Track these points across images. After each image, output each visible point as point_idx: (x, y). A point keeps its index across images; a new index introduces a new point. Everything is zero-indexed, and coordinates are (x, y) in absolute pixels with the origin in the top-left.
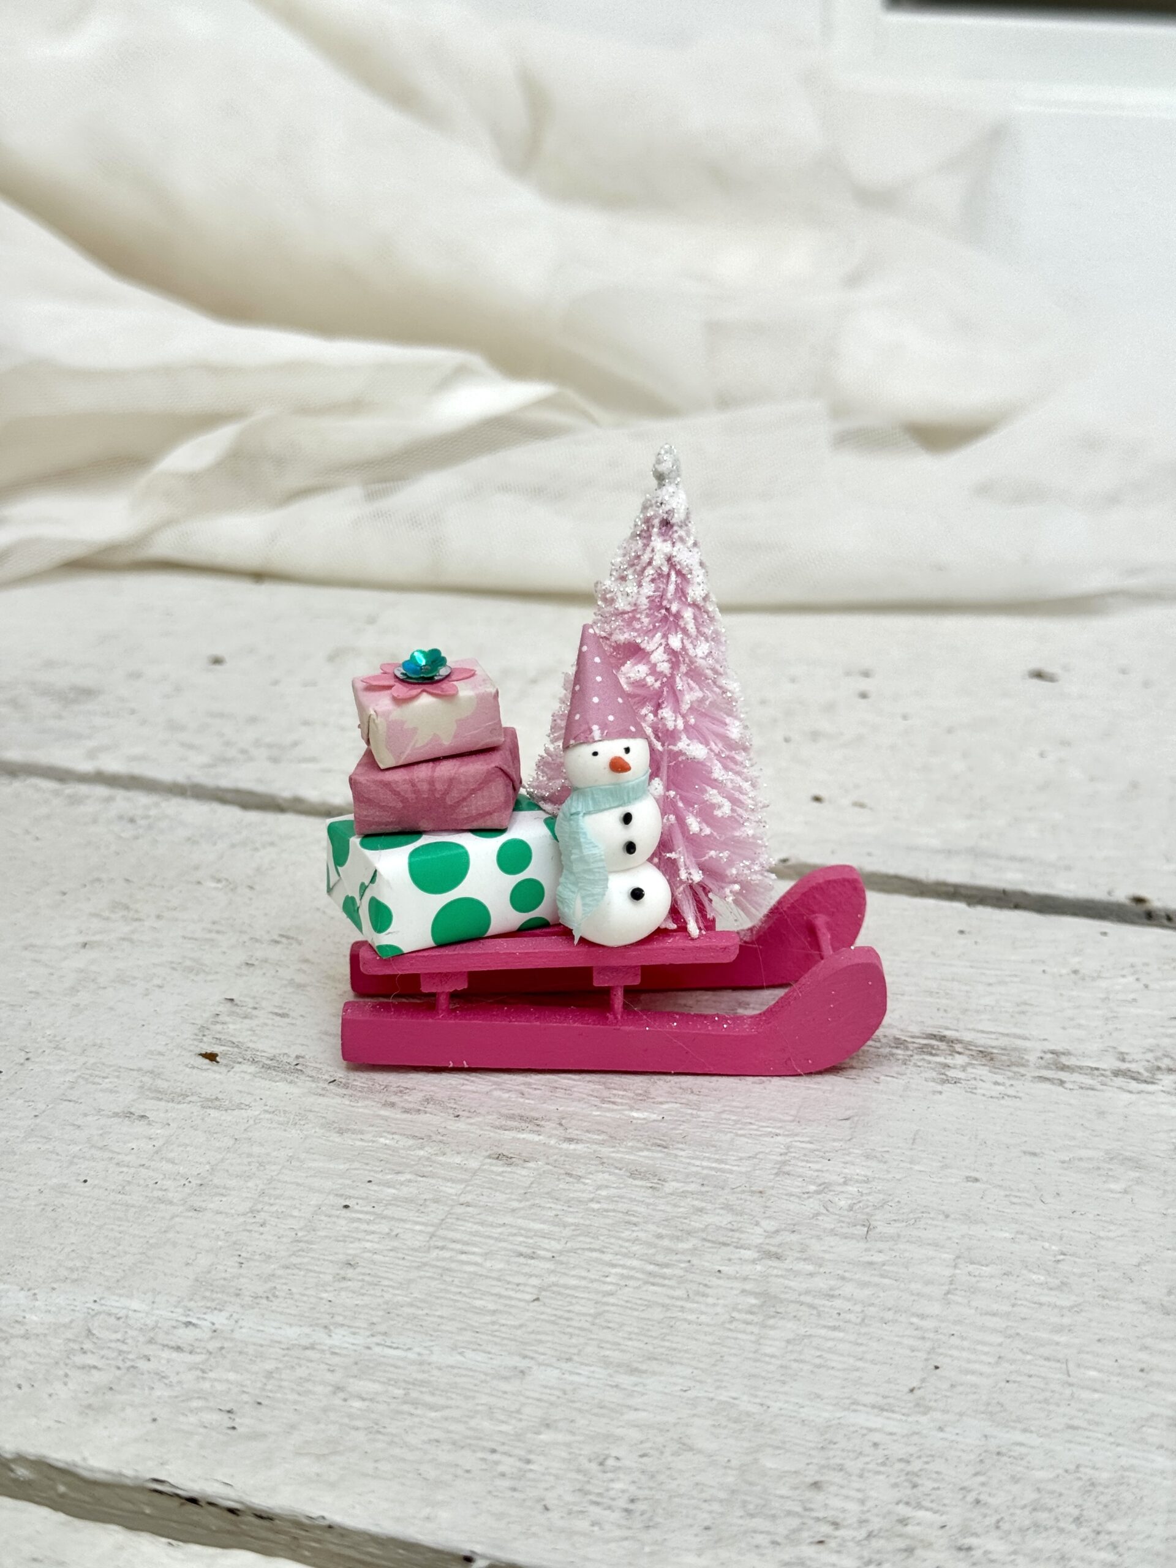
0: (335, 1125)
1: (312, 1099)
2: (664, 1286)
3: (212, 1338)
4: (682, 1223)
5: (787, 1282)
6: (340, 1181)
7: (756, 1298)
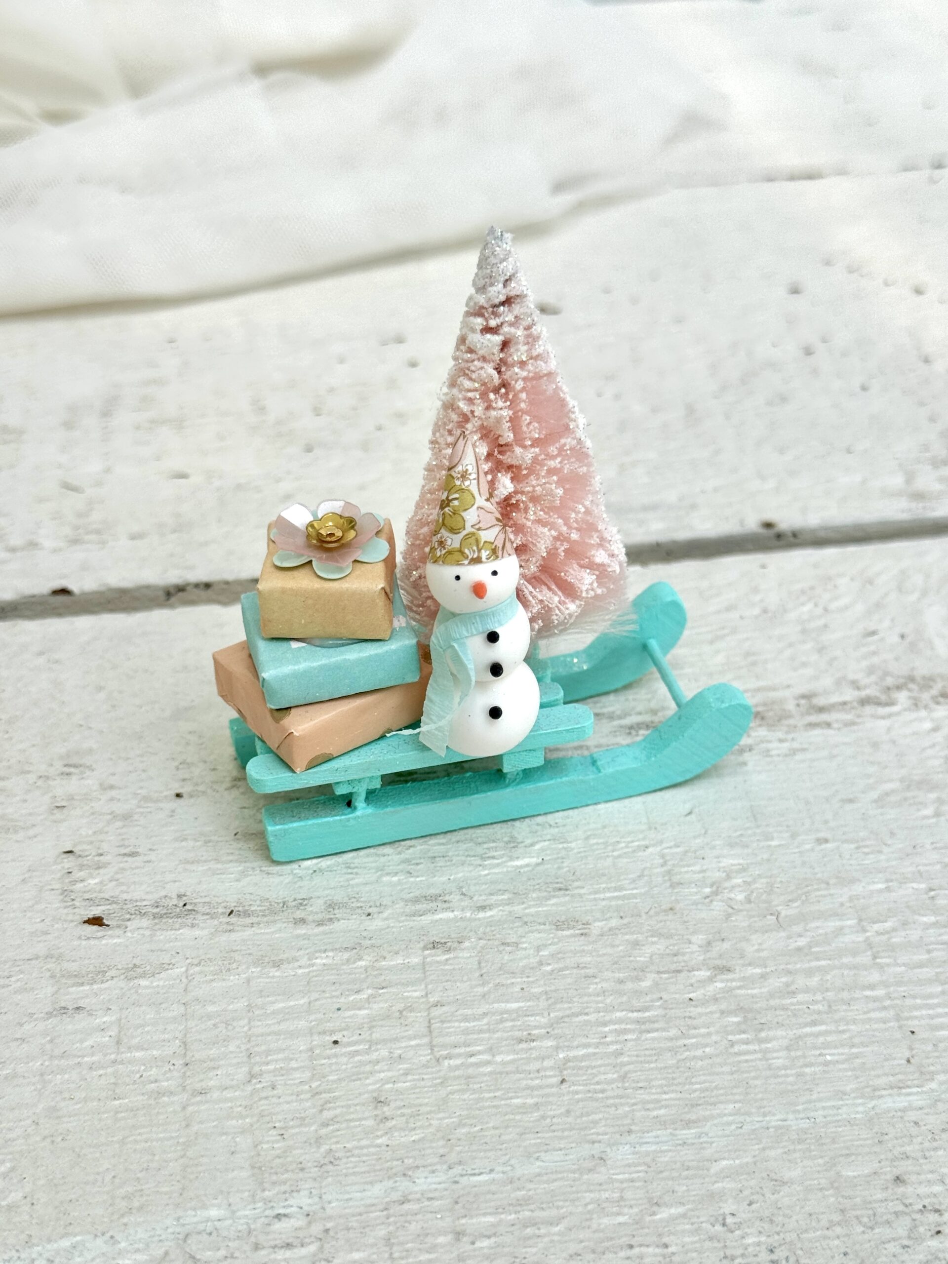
0: (267, 959)
1: (224, 938)
2: (657, 1030)
3: (310, 1223)
4: (631, 962)
5: (749, 991)
6: (312, 1017)
7: (736, 1016)
